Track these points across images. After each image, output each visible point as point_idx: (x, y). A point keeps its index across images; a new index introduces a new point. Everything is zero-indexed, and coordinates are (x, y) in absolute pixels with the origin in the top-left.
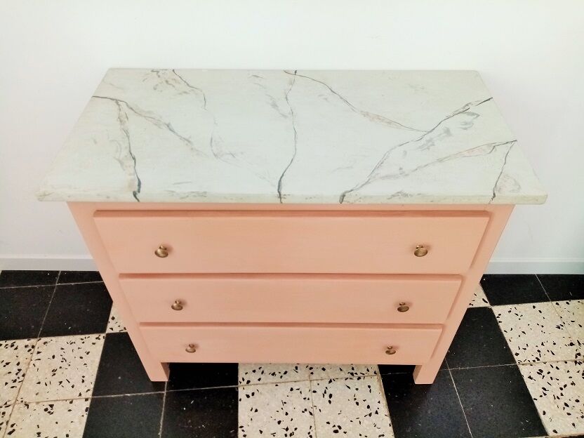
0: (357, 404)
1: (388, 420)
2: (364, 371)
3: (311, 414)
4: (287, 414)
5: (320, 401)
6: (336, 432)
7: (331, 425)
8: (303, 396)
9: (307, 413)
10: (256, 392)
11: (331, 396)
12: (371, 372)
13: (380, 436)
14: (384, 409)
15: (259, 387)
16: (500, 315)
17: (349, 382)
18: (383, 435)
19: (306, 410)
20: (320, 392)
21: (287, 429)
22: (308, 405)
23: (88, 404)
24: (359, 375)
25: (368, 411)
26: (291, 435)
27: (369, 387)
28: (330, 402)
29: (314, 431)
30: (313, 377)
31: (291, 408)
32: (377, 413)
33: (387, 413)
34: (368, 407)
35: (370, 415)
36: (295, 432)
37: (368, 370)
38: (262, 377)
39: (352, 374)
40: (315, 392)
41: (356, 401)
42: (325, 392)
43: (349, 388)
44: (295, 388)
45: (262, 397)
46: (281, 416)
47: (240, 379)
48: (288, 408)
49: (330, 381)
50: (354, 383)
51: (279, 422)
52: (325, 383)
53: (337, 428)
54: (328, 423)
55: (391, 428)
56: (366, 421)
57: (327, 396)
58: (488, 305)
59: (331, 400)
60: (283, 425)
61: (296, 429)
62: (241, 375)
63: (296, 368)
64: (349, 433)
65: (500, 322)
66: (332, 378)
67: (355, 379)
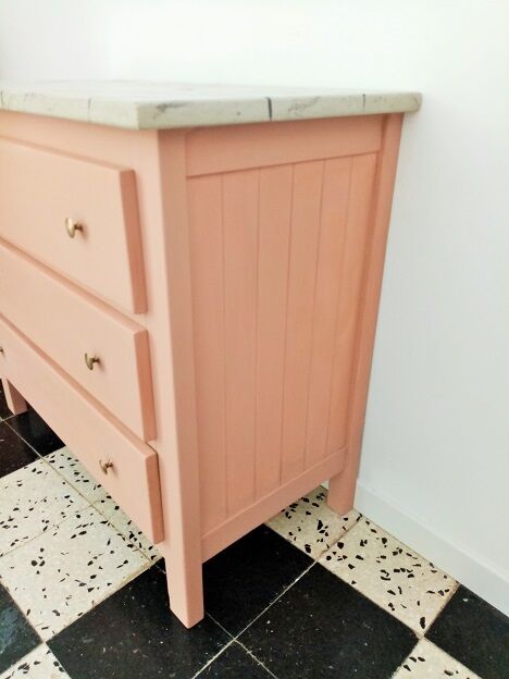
0: (90, 563)
1: (86, 608)
2: (146, 545)
3: (45, 529)
4: (32, 509)
5: (71, 526)
6: (34, 563)
7: (41, 554)
8: (65, 510)
9: (45, 525)
10: (43, 473)
11: (83, 533)
12: (151, 553)
13: (55, 611)
14: (100, 596)
15: (51, 472)
16: (422, 660)
17: (116, 540)
18: (58, 615)
19: (47, 522)
20: (81, 521)
21: (11, 520)
22: (56, 520)
24: (136, 544)
25: (87, 580)
26: (5, 527)
27: (126, 562)
28: (74, 536)
29: (23, 543)
30: (100, 506)
31: (41, 509)
32: (90, 590)
33: (97, 602)
34: (93, 577)
35: (82, 585)
36: (11, 528)
37: (150, 548)
38: (67, 468)
39: (132, 536)
40: (79, 517)
41: (94, 561)
42: (85, 526)
43: (108, 543)
44: (71, 498)
45: (41, 481)
46: (24, 508)
47: (51, 455)
48: (41, 507)
49: (104, 523)
50: (120, 545)
51: (16, 509)
52: (98, 519)
53: (39, 562)
54: (42, 550)
55: (76, 618)
56: (68, 585)
57: (82, 529)
58: (420, 631)
59: (78, 536)
60: (14, 514)
61: (16, 527)
62: (57, 453)
63: (100, 486)
64: (40, 577)
65: (406, 667)
66: (111, 521)
67: (128, 542)
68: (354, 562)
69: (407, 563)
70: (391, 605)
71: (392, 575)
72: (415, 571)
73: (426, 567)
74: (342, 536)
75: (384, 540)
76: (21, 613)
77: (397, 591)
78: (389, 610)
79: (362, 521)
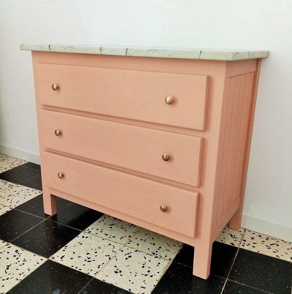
0: (143, 267)
1: (156, 283)
2: (163, 255)
3: (110, 258)
4: (96, 252)
5: (121, 256)
6: (116, 272)
8: (114, 250)
9: (108, 257)
10: (89, 237)
11: (130, 257)
12: (168, 258)
13: (142, 287)
14: (158, 277)
15: (93, 236)
17: (148, 256)
18: (144, 288)
19: (108, 256)
20: (125, 252)
21: (89, 258)
22: (112, 254)
23: (9, 210)
24: (158, 256)
25: (147, 273)
26: (89, 261)
27: (159, 263)
28: (127, 259)
29: (103, 266)
30: (129, 245)
31: (101, 251)
32: (152, 276)
33: (159, 280)
34: (149, 271)
35: (146, 275)
36: (92, 262)
37: (166, 256)
38: (99, 233)
39: (154, 254)
40: (122, 251)
42: (128, 254)
43: (145, 258)
44: (112, 245)
45: (91, 240)
46: (92, 253)
47: (87, 229)
48: (99, 251)
49: (137, 251)
50: (151, 258)
51: (88, 254)
52: (133, 251)
53: (118, 271)
54: (116, 267)
55: (154, 288)
56: (140, 277)
57: (127, 256)
60: (89, 256)
61: (94, 260)
62: (89, 228)
63: (122, 238)
64: (124, 277)
66: (139, 250)
67: (154, 256)
68: (254, 245)
69: (273, 242)
70: (277, 256)
71: (271, 247)
72: (278, 243)
73: (281, 242)
74: (243, 238)
75: (260, 236)
76: (126, 291)
77: (276, 251)
78: (277, 257)
79: (247, 231)
